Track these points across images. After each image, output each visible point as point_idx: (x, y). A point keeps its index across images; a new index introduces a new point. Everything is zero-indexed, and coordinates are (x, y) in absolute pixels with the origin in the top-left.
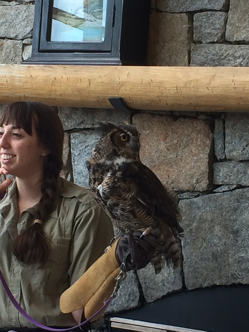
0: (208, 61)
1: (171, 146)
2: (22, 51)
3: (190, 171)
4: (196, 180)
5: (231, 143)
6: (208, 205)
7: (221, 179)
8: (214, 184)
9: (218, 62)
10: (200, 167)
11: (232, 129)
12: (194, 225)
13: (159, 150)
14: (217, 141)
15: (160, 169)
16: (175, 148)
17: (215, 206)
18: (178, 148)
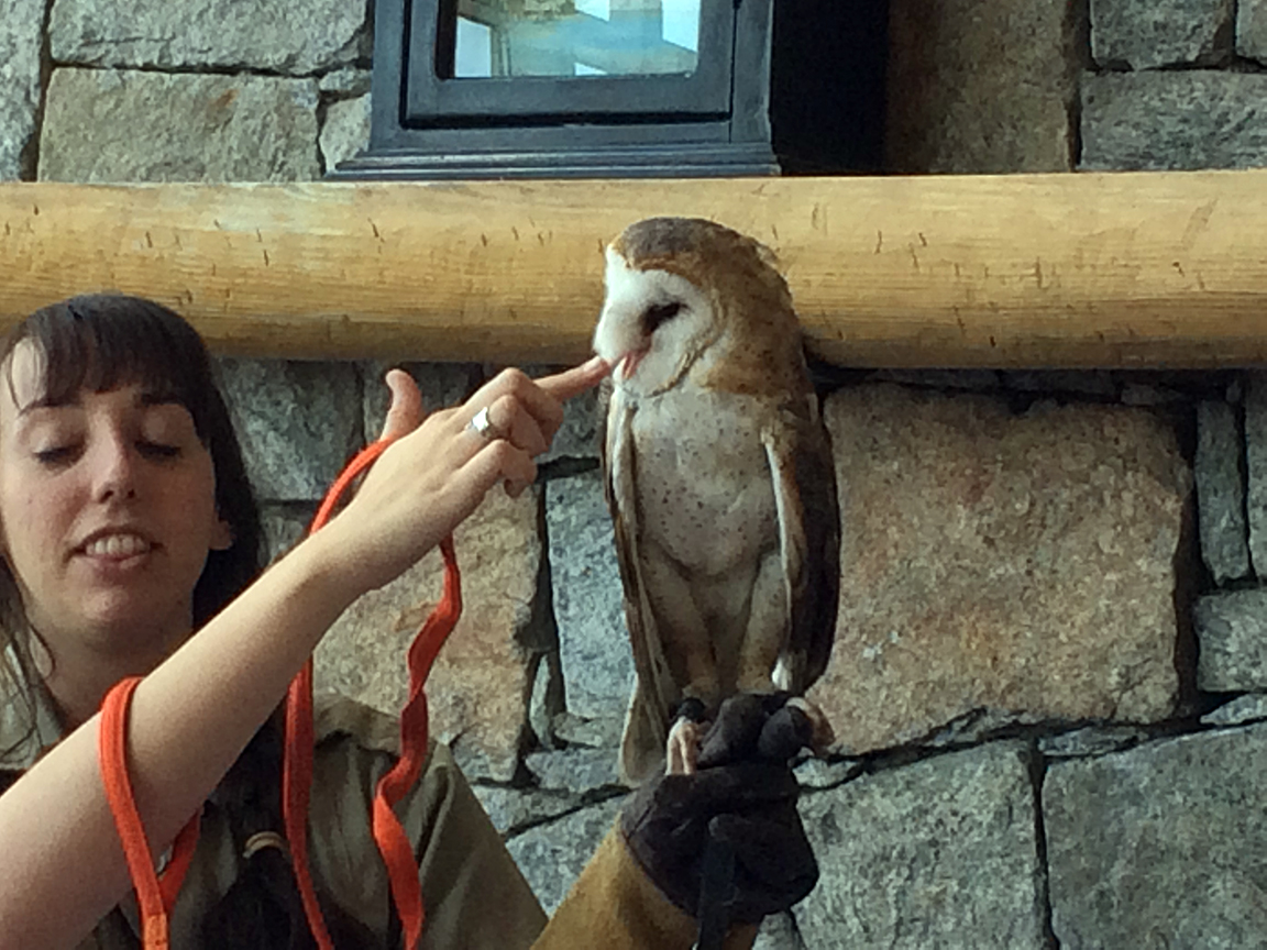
0: (1162, 146)
1: (1003, 527)
2: (316, 124)
3: (1093, 635)
4: (1119, 674)
6: (1178, 784)
7: (1236, 665)
8: (1204, 692)
9: (1204, 150)
10: (1136, 617)
12: (1119, 871)
13: (948, 544)
14: (1212, 499)
15: (955, 632)
16: (1021, 534)
17: (1208, 785)
18: (1034, 537)
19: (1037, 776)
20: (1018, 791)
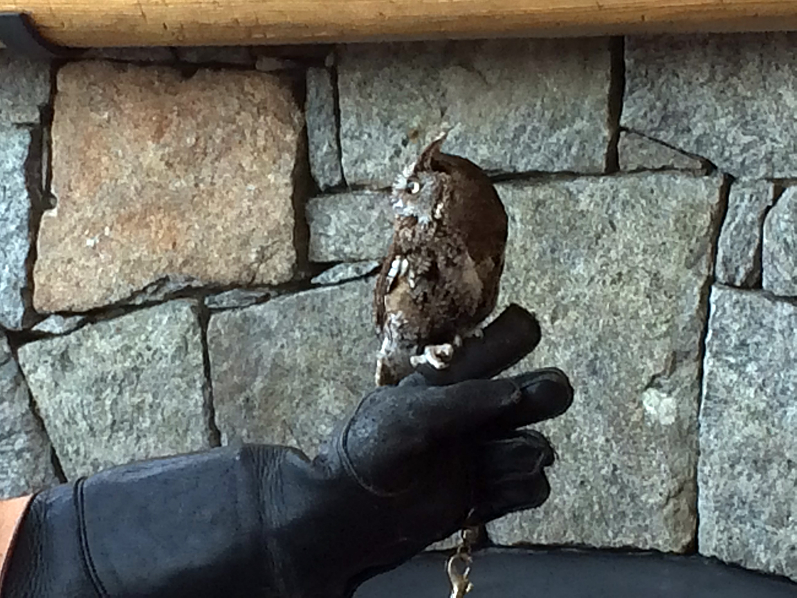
1: (179, 155)
3: (239, 226)
4: (257, 252)
5: (358, 138)
6: (298, 325)
7: (334, 244)
8: (313, 263)
10: (267, 214)
11: (361, 96)
12: (259, 384)
13: (142, 168)
14: (317, 132)
15: (148, 226)
16: (190, 159)
17: (317, 325)
18: (199, 161)
19: (203, 321)
20: (191, 333)
